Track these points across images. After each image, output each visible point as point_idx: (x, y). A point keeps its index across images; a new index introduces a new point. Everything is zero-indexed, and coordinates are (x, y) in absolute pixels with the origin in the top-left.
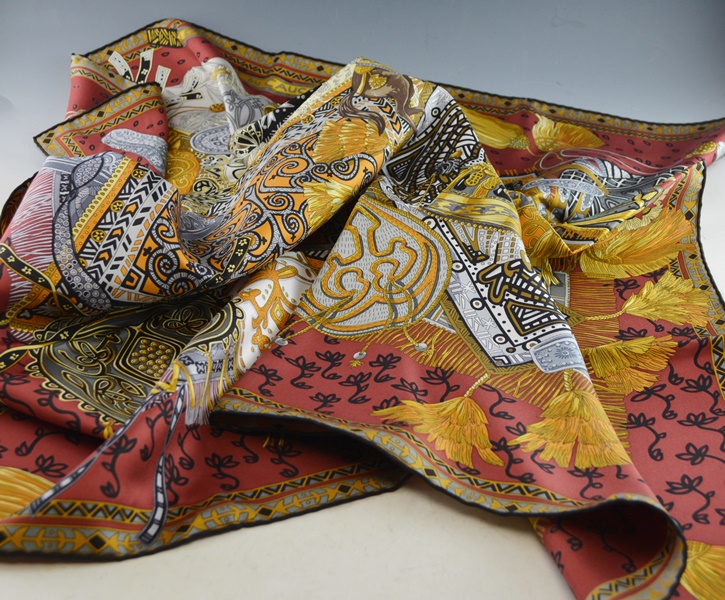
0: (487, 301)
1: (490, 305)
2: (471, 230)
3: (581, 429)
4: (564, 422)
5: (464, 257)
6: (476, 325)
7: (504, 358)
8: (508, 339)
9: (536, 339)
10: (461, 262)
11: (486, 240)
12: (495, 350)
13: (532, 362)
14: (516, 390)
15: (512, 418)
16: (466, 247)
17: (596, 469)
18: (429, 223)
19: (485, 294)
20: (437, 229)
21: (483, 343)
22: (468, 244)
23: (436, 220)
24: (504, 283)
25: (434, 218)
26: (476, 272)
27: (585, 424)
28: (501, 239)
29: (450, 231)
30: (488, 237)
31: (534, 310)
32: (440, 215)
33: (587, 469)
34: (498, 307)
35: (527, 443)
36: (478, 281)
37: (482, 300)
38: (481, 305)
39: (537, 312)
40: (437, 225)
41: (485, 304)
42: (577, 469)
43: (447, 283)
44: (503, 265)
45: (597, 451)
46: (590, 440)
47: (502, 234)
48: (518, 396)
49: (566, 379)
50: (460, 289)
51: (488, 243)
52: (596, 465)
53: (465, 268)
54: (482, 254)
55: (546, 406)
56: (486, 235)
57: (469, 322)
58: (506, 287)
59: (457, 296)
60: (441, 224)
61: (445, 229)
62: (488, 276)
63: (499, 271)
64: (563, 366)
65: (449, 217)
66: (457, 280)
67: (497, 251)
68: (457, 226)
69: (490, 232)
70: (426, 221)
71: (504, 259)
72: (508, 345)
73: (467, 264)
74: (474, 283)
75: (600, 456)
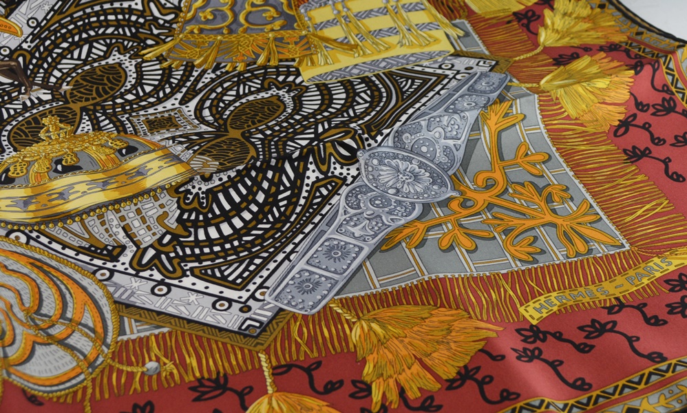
0: (167, 281)
1: (176, 282)
2: (76, 226)
3: (410, 347)
4: (386, 351)
5: (99, 262)
6: (182, 309)
7: (249, 322)
8: (230, 301)
9: (261, 286)
10: (101, 268)
11: (102, 229)
12: (231, 319)
13: (281, 310)
14: (304, 348)
15: (341, 383)
16: (88, 249)
17: (465, 367)
18: (17, 238)
19: (157, 276)
20: (32, 242)
21: (209, 320)
22: (85, 244)
23: (23, 232)
24: (169, 259)
25: (19, 230)
26: (127, 266)
27: (407, 340)
28: (122, 219)
29: (52, 239)
30: (103, 224)
31: (230, 265)
32: (26, 225)
33: (458, 373)
34: (184, 279)
35: (384, 394)
36: (138, 272)
37: (161, 283)
38: (165, 289)
39: (236, 265)
40: (29, 238)
41: (169, 286)
42: (451, 381)
43: (110, 296)
44: (151, 246)
45: (447, 353)
46: (429, 350)
47: (118, 211)
48: (316, 354)
49: (340, 311)
50: (129, 292)
51: (107, 230)
52: (462, 364)
53: (112, 272)
54: (114, 247)
55: (351, 346)
56: (98, 222)
57: (171, 310)
58: (175, 262)
59: (132, 299)
60: (34, 235)
61: (44, 240)
62: (145, 261)
63: (151, 252)
64: (320, 301)
65: (39, 224)
66: (117, 286)
67: (128, 236)
68: (56, 231)
69: (100, 217)
70: (13, 236)
71: (147, 239)
72: (236, 306)
73: (110, 265)
74: (136, 275)
75: (454, 354)
